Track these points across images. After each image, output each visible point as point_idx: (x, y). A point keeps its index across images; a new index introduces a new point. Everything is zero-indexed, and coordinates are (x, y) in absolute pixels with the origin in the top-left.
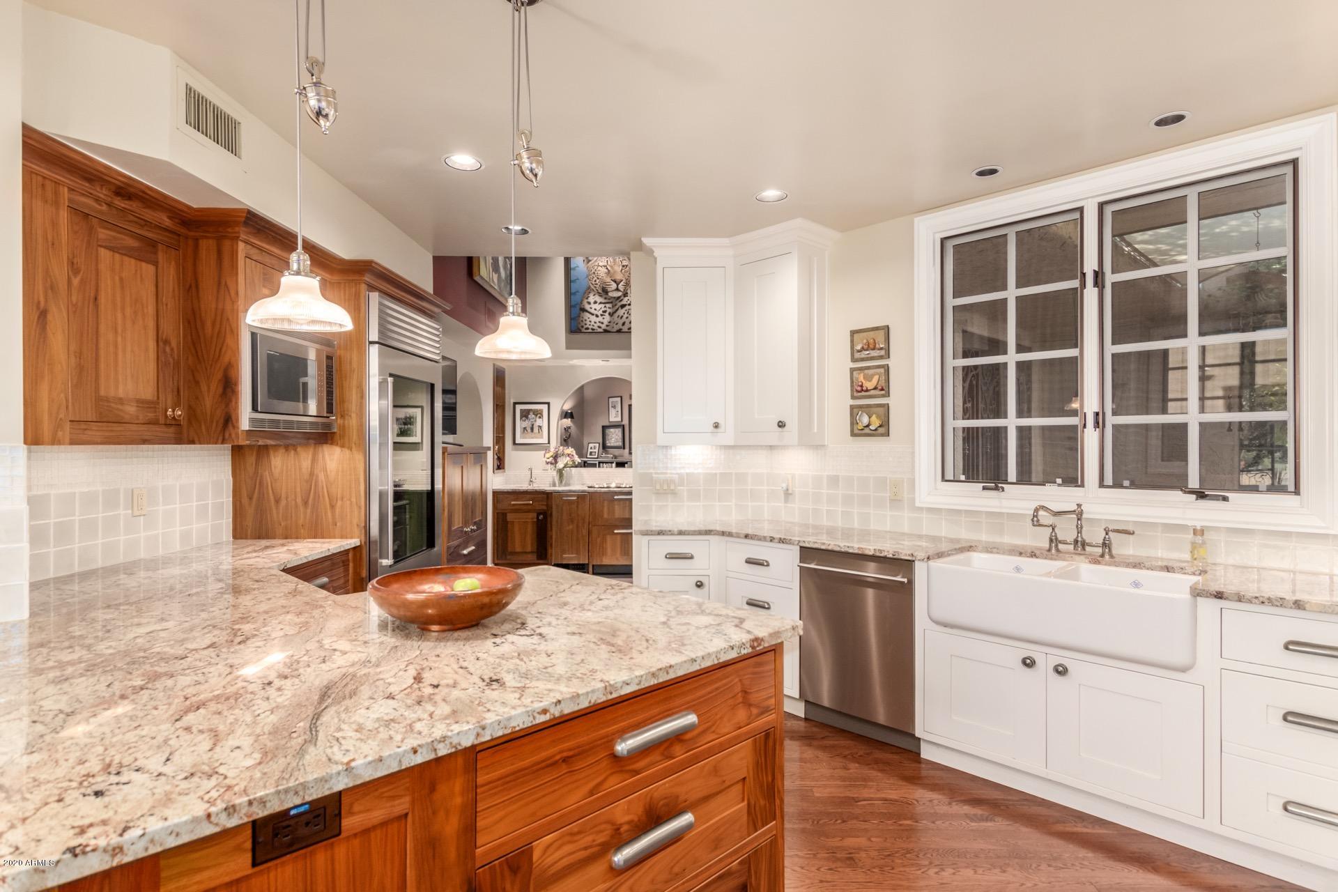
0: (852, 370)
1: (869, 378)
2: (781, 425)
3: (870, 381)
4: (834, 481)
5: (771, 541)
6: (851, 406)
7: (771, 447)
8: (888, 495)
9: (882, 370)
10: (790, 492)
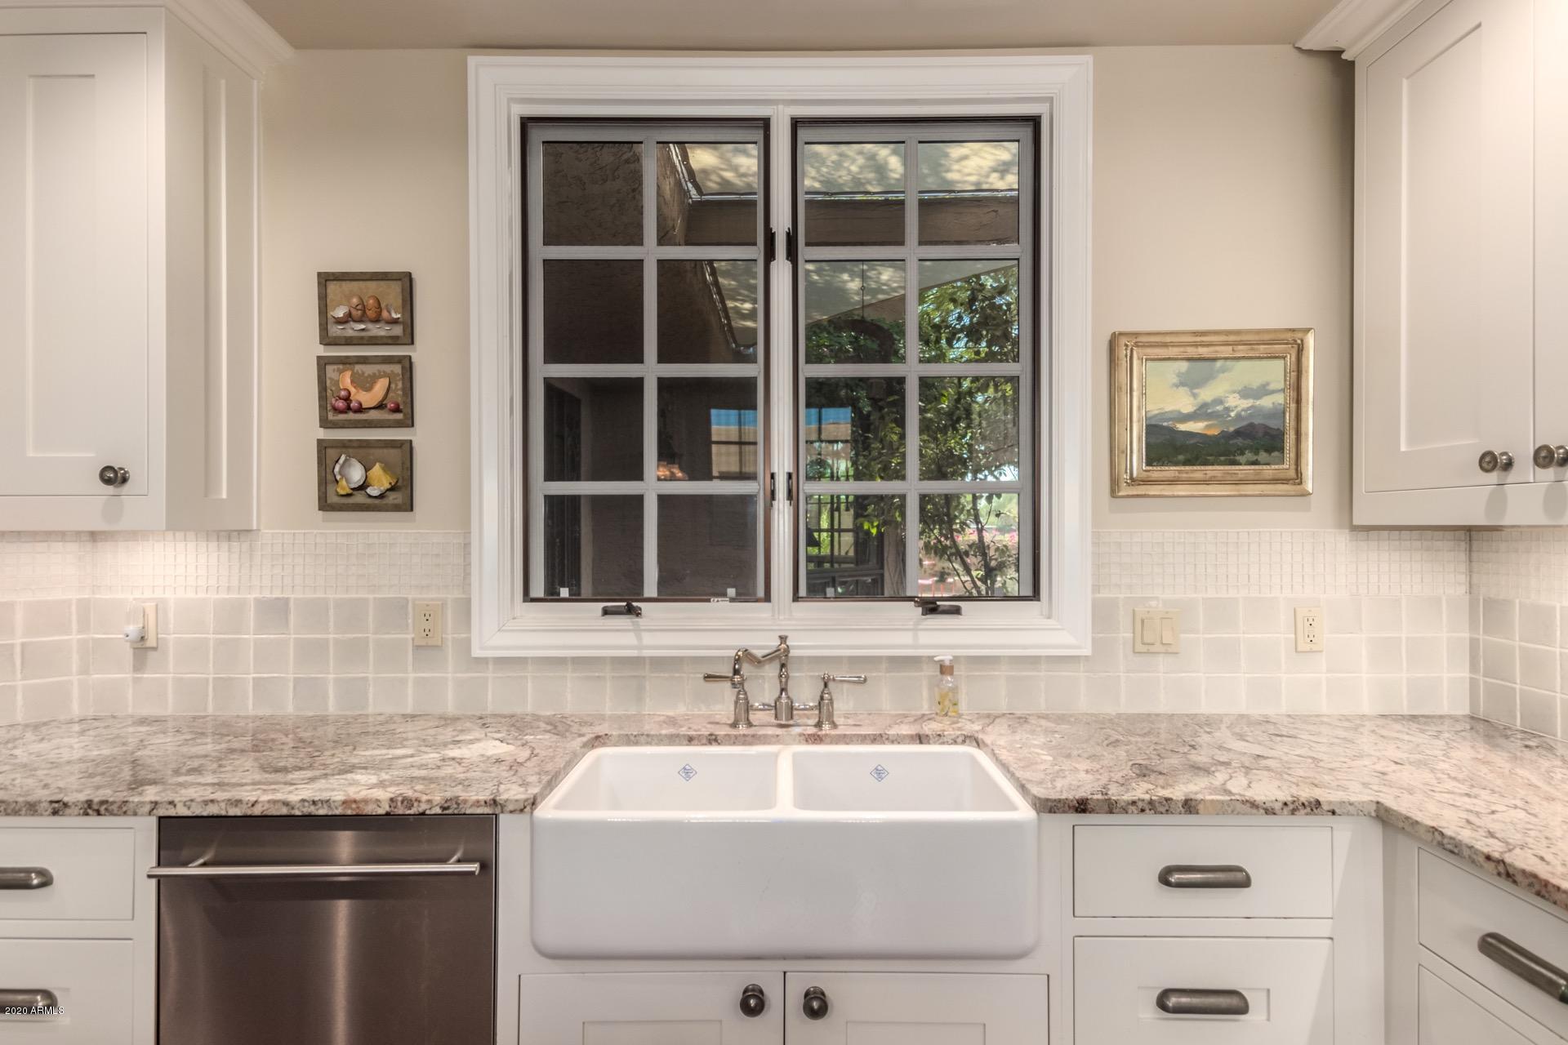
0: (323, 363)
1: (366, 384)
2: (113, 477)
3: (369, 389)
4: (275, 611)
5: (55, 813)
6: (320, 442)
7: (94, 536)
8: (410, 636)
9: (397, 369)
10: (151, 642)
